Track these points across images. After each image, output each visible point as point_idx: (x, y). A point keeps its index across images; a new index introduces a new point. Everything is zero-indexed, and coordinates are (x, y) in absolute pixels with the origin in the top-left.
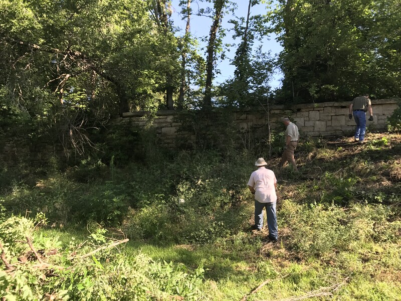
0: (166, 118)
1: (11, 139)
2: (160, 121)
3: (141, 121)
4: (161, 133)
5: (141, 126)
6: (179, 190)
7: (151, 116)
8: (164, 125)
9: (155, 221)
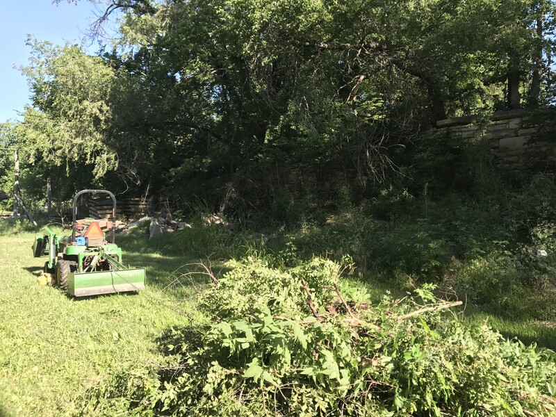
0: (508, 123)
1: (296, 165)
2: (498, 128)
3: (465, 131)
4: (498, 147)
5: (465, 138)
6: (535, 236)
7: (483, 121)
8: (504, 134)
9: (495, 280)
